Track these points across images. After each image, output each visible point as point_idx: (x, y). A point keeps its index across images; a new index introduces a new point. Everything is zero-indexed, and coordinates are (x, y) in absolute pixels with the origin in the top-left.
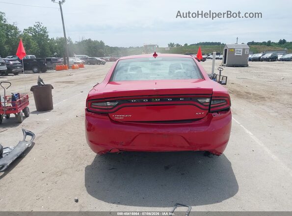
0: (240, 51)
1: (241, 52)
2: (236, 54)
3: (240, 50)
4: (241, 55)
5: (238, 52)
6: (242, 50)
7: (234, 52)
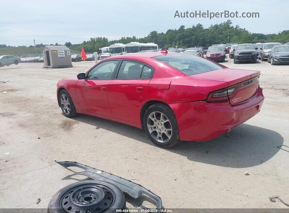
0: (62, 53)
1: (64, 54)
2: (59, 56)
3: (62, 51)
4: (64, 56)
5: (61, 54)
6: (64, 51)
7: (57, 54)
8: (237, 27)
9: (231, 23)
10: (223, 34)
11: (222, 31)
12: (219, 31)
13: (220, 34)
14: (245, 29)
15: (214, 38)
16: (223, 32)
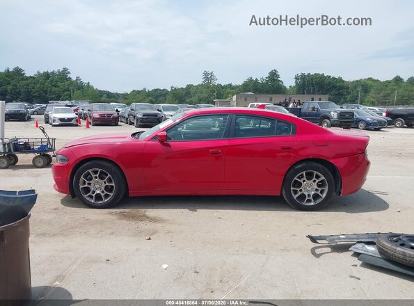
8: (78, 79)
9: (69, 73)
10: (58, 87)
11: (57, 82)
12: (52, 81)
13: (55, 86)
14: (89, 83)
15: (46, 92)
16: (59, 84)
